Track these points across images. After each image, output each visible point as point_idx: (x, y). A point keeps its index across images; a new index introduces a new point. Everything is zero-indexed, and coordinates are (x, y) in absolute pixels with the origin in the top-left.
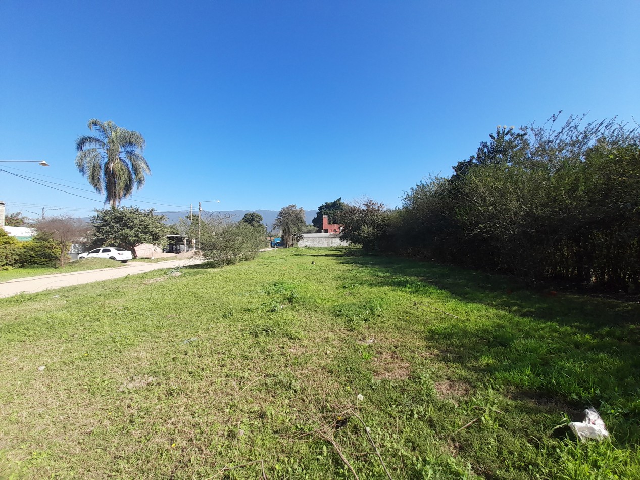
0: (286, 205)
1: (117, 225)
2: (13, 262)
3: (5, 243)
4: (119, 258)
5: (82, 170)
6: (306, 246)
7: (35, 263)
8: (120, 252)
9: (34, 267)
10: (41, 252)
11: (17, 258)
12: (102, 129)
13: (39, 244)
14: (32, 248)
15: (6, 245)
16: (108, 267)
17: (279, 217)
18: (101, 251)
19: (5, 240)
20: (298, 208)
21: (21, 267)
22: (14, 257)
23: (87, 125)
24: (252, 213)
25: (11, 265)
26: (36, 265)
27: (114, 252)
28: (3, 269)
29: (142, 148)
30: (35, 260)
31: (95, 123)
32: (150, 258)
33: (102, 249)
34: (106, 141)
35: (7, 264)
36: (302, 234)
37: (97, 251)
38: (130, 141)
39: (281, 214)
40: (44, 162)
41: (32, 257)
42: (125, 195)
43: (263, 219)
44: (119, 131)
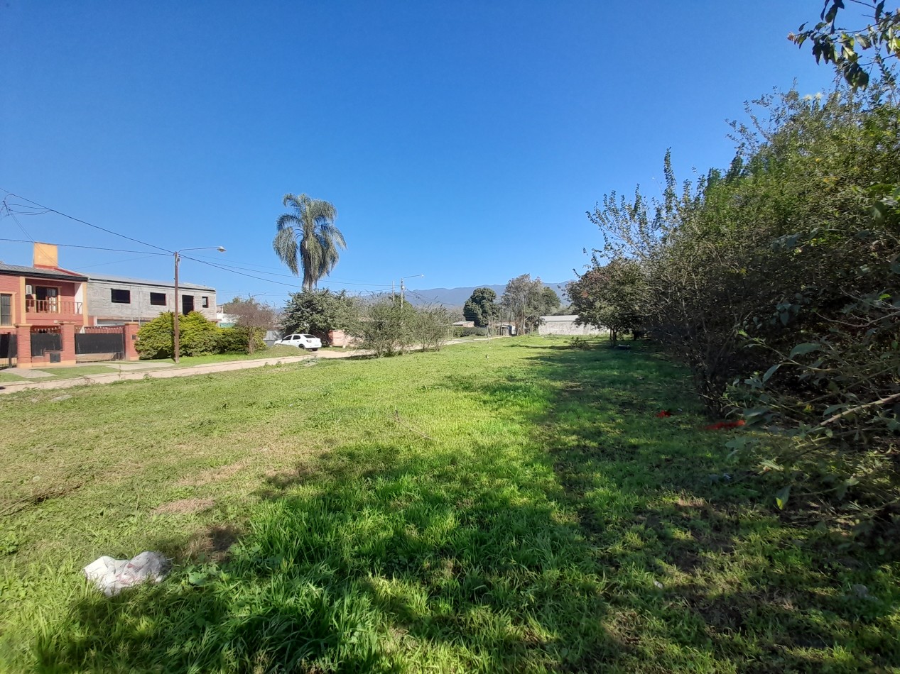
0: (516, 276)
1: (308, 310)
2: (211, 348)
3: (204, 329)
4: (307, 345)
5: (278, 251)
6: (550, 334)
7: (234, 349)
8: (309, 339)
9: (232, 354)
10: (239, 339)
11: (215, 344)
12: (296, 204)
13: (237, 331)
14: (232, 334)
15: (205, 332)
16: (292, 355)
17: (507, 293)
18: (292, 338)
19: (204, 327)
20: (532, 279)
21: (220, 353)
22: (212, 343)
23: (283, 201)
24: (482, 288)
25: (211, 351)
26: (234, 352)
27: (303, 339)
28: (202, 355)
29: (332, 218)
30: (233, 346)
31: (289, 198)
32: (341, 347)
33: (293, 335)
34: (300, 216)
35: (206, 350)
36: (543, 317)
37: (289, 338)
38: (321, 213)
39: (509, 288)
40: (222, 248)
41: (230, 343)
42: (321, 274)
43: (497, 296)
44: (313, 204)
